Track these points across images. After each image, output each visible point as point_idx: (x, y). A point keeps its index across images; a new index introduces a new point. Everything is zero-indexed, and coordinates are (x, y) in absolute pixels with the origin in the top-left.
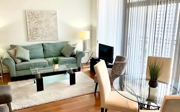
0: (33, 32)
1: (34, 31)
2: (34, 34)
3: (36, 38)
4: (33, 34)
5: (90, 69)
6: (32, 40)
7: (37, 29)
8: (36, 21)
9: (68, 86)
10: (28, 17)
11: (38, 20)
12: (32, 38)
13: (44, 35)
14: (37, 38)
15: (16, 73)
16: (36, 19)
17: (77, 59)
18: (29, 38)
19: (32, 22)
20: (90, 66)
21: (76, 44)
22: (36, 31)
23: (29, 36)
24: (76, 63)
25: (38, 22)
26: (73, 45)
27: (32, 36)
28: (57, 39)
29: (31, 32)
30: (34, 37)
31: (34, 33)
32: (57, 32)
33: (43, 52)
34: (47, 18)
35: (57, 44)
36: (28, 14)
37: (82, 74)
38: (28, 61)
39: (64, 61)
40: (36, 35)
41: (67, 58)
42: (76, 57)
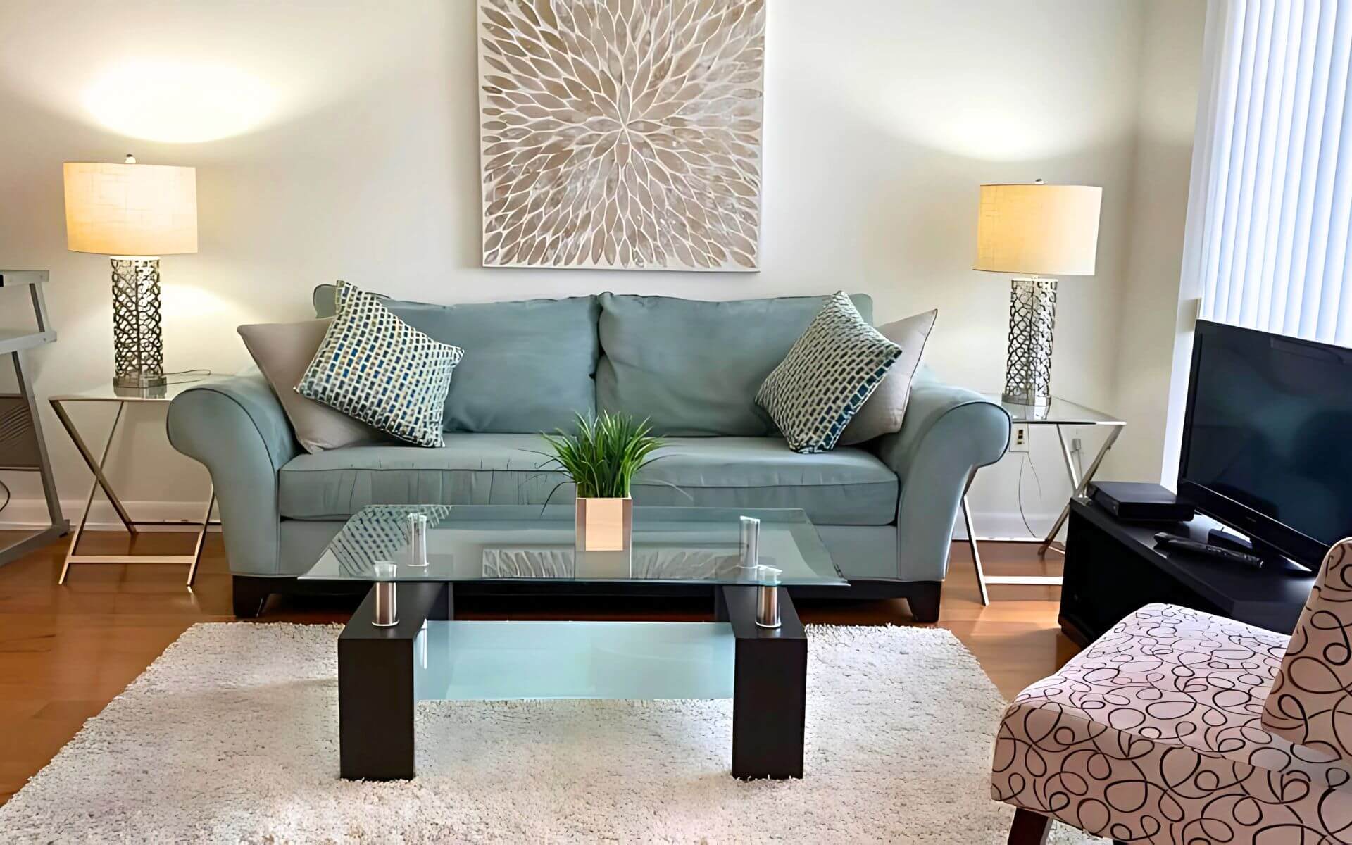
0: (522, 185)
1: (531, 178)
2: (536, 204)
3: (549, 238)
4: (529, 202)
5: (1062, 618)
6: (508, 256)
7: (560, 154)
8: (562, 78)
9: (702, 787)
10: (493, 39)
11: (580, 67)
12: (512, 236)
13: (625, 216)
14: (554, 244)
15: (280, 538)
16: (562, 62)
17: (900, 484)
18: (486, 237)
19: (523, 90)
20: (1059, 580)
21: (919, 318)
22: (556, 180)
23: (486, 220)
24: (894, 524)
25: (574, 86)
26: (887, 330)
27: (518, 216)
28: (749, 270)
29: (511, 176)
30: (531, 227)
31: (533, 193)
32: (749, 191)
33: (593, 376)
34: (661, 50)
35: (732, 311)
36: (488, 12)
37: (936, 664)
38: (416, 444)
39: (757, 481)
40: (545, 213)
41: (804, 459)
42: (897, 452)
